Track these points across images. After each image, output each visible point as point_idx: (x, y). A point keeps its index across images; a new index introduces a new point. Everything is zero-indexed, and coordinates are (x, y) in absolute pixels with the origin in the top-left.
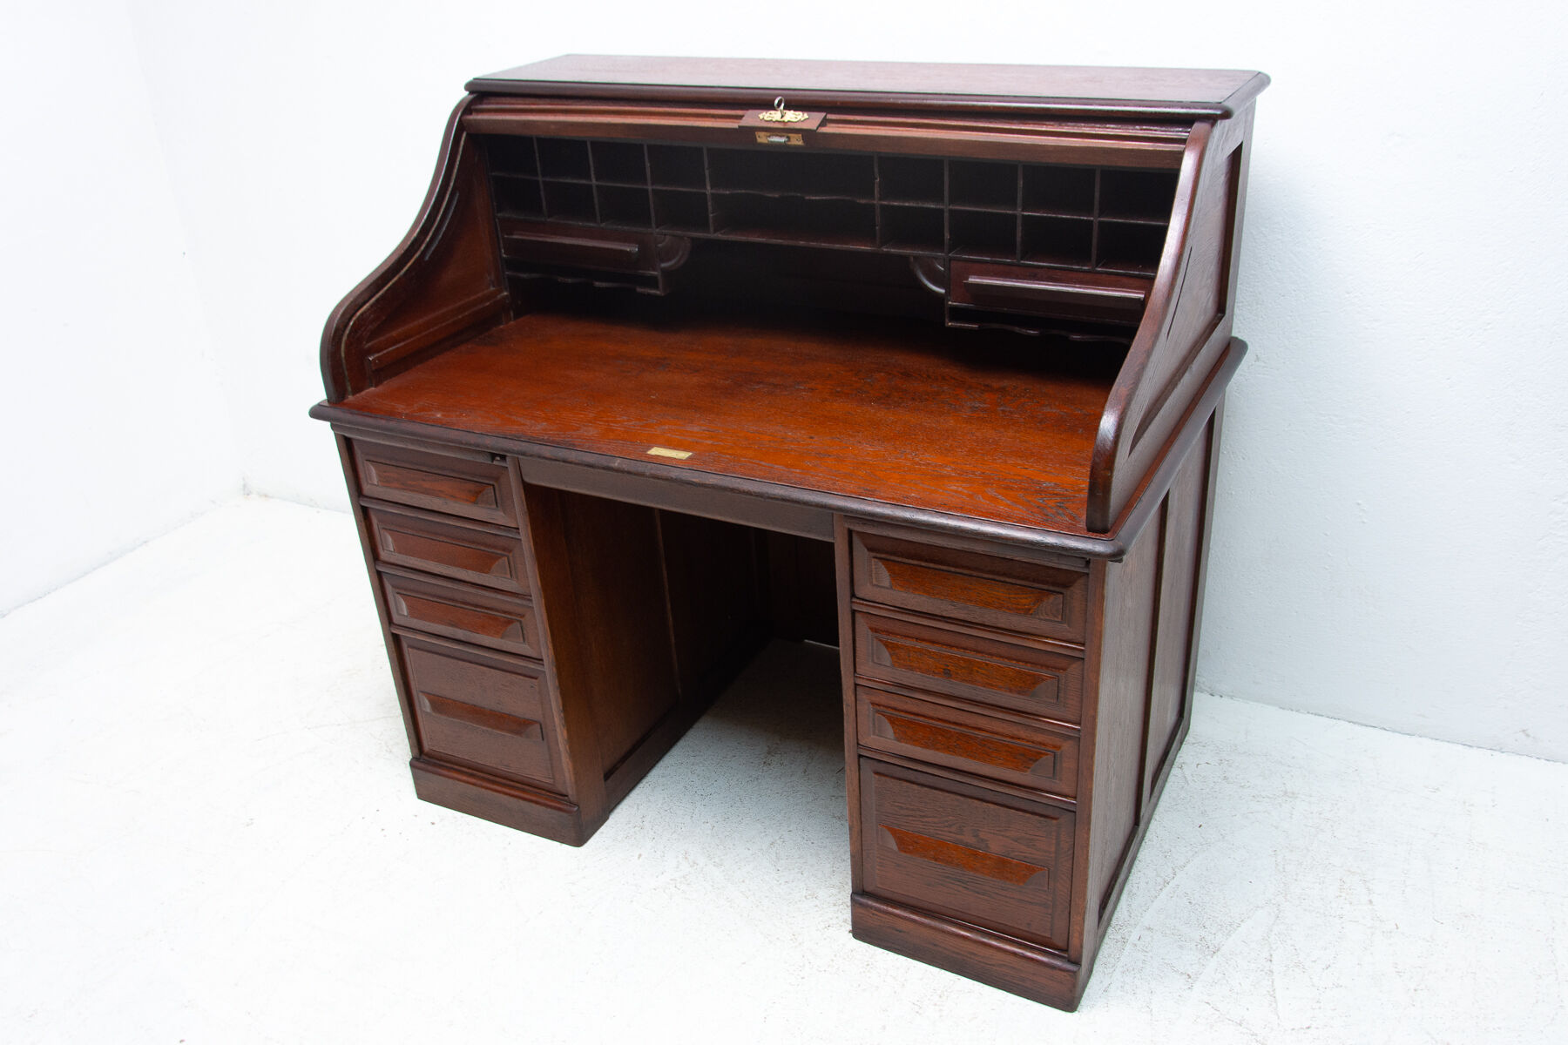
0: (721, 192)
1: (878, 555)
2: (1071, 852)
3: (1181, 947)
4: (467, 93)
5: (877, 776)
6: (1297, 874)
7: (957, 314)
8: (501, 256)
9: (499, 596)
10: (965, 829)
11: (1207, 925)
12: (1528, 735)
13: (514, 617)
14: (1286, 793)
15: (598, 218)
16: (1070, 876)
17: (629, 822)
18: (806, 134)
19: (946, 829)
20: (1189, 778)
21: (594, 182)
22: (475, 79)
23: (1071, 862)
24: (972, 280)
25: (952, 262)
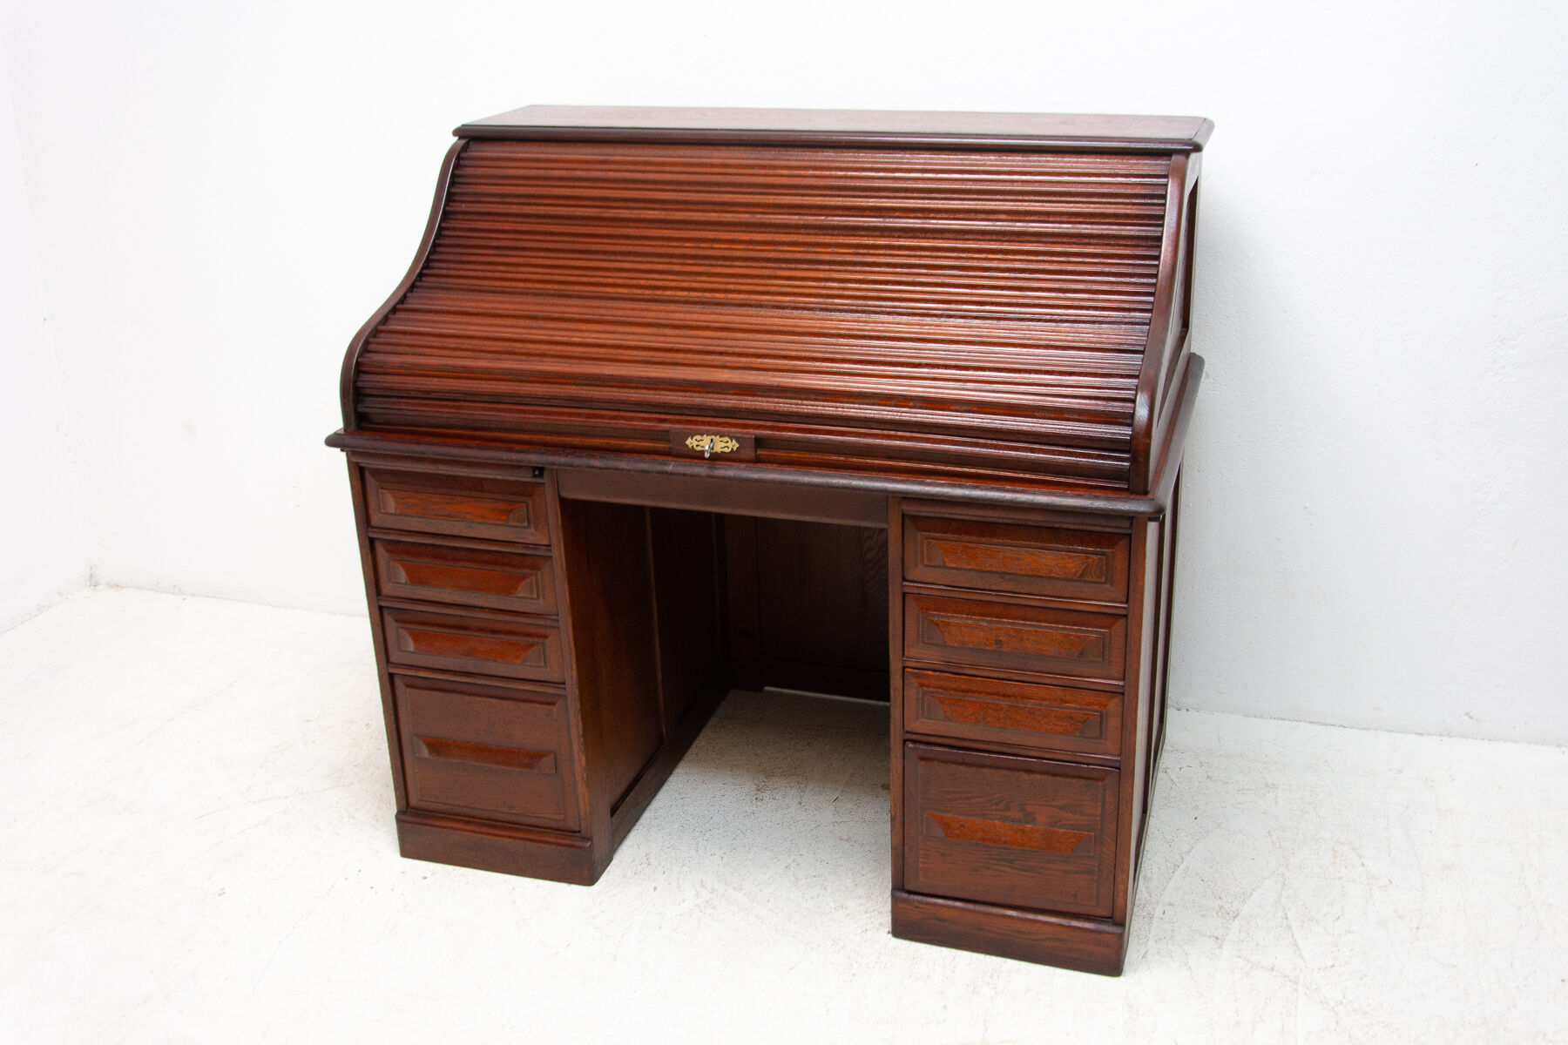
2: (1116, 813)
3: (1203, 916)
4: (457, 138)
5: (923, 763)
6: (1293, 849)
9: (521, 619)
10: (1012, 804)
11: (1223, 895)
12: (1471, 718)
13: (536, 640)
14: (1267, 785)
16: (1115, 838)
17: (634, 861)
19: (994, 807)
20: (1176, 780)
22: (462, 126)
23: (1115, 823)
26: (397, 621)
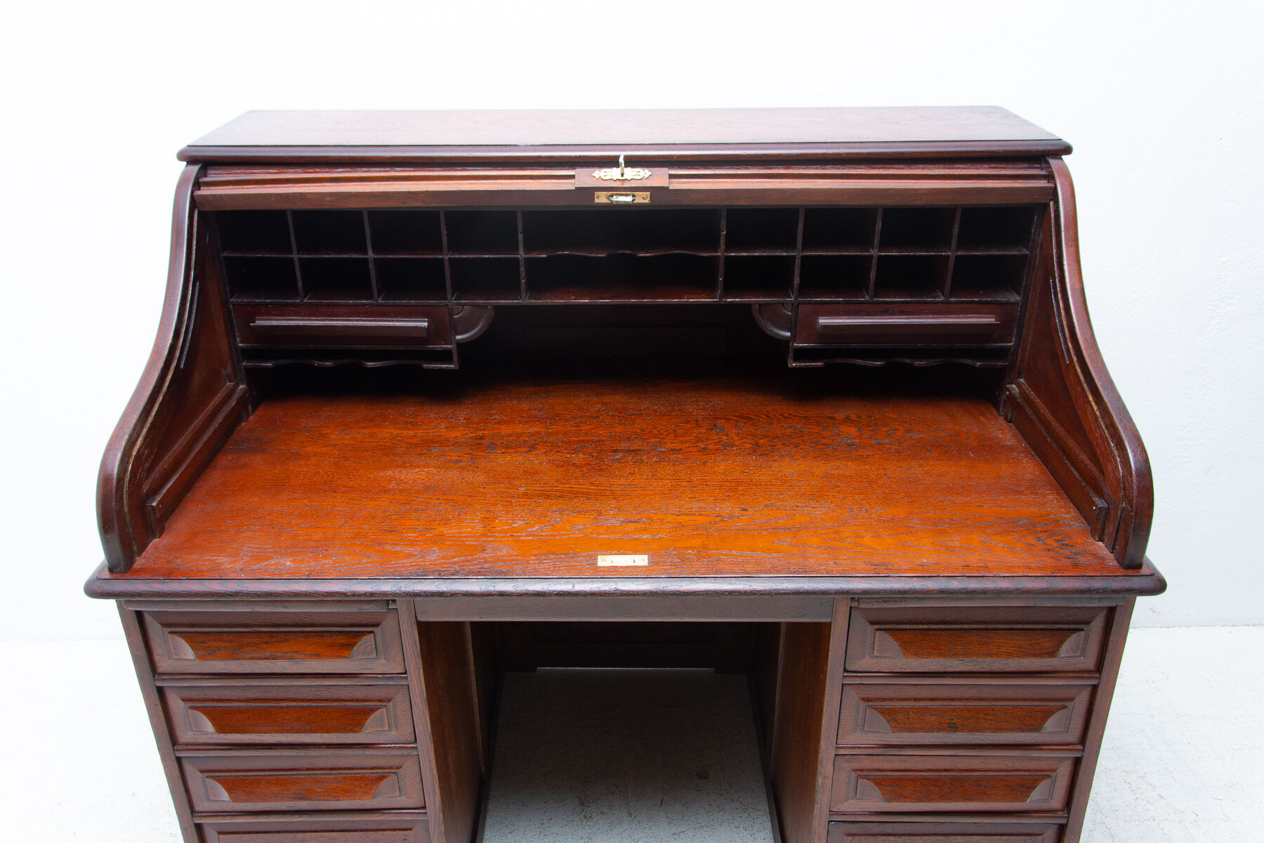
0: (534, 255)
1: (883, 627)
4: (185, 163)
5: (850, 838)
7: (800, 354)
8: (236, 346)
13: (386, 771)
15: (375, 293)
18: (653, 190)
21: (371, 255)
22: (187, 147)
24: (823, 321)
25: (800, 306)
26: (202, 771)
